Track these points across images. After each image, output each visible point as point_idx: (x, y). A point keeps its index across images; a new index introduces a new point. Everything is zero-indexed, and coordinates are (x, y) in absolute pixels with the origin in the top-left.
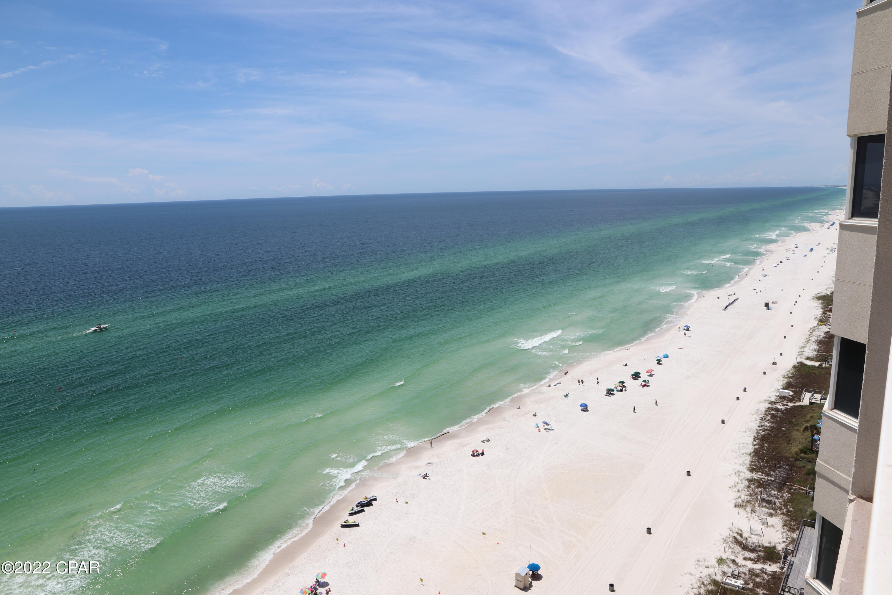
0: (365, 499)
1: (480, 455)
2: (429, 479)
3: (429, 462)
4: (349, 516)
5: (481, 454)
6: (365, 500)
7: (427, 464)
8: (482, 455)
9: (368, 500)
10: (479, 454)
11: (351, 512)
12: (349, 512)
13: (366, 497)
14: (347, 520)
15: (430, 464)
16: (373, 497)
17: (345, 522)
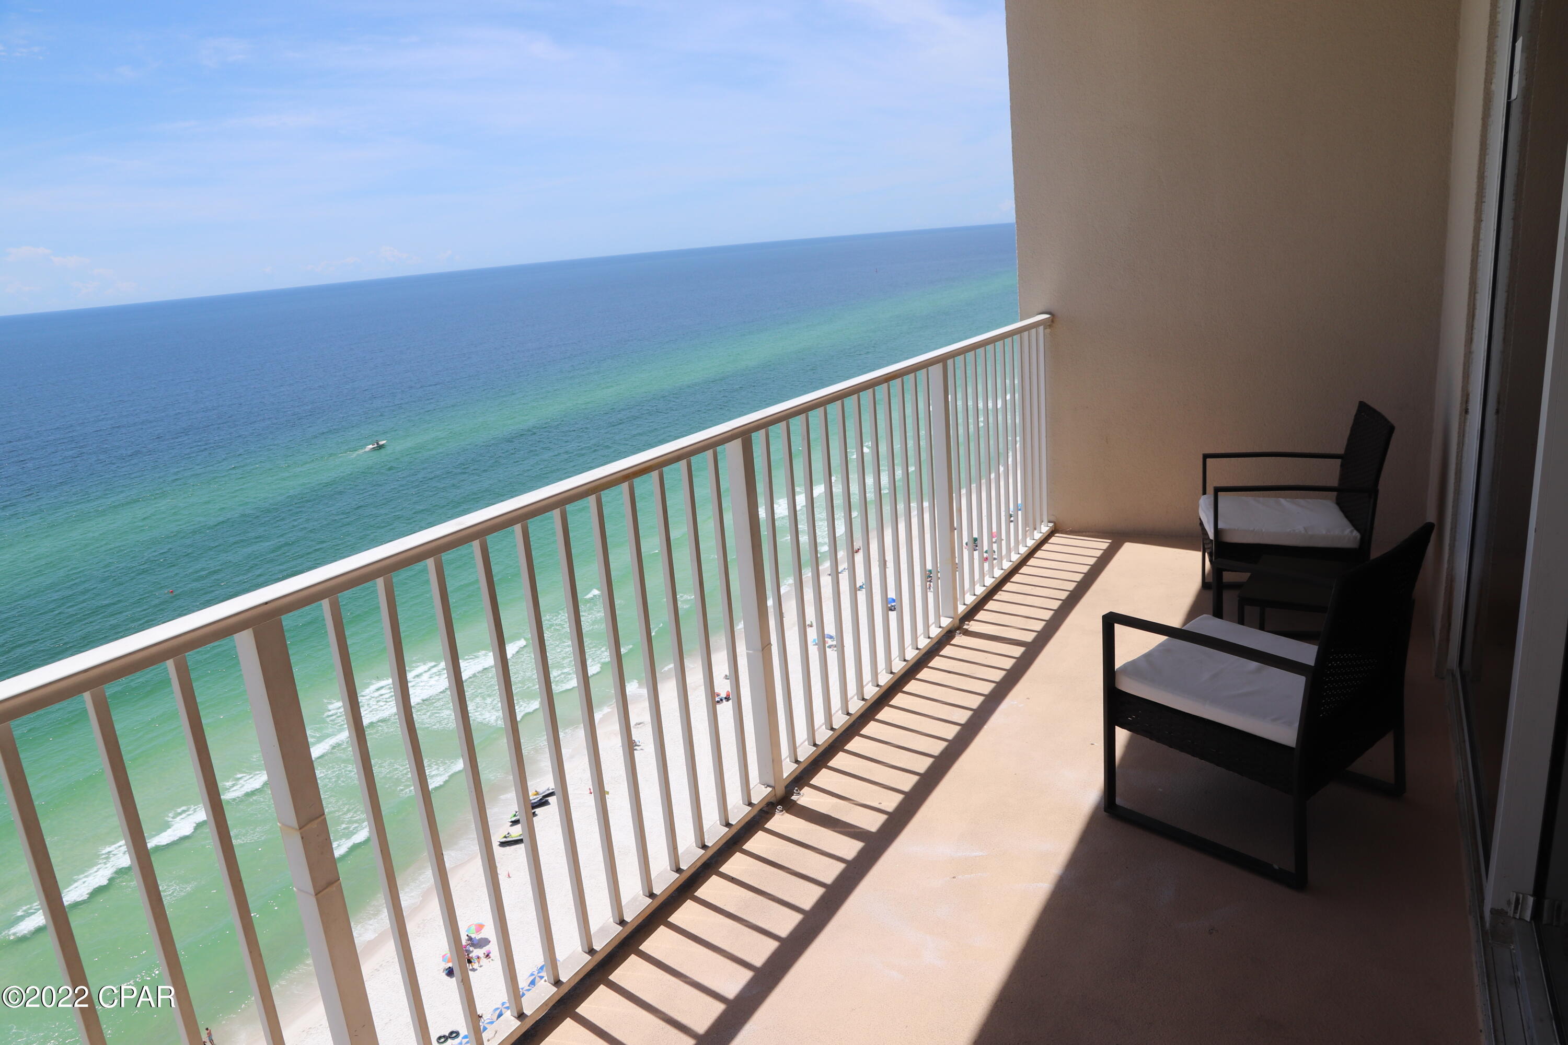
0: (535, 795)
1: (724, 701)
2: (642, 749)
3: (639, 721)
4: (511, 826)
5: (726, 698)
6: (535, 797)
7: (636, 725)
8: (727, 701)
9: (540, 797)
10: (721, 700)
11: (514, 819)
12: (510, 821)
13: (536, 791)
14: (508, 834)
15: (641, 725)
16: (548, 789)
17: (505, 837)
